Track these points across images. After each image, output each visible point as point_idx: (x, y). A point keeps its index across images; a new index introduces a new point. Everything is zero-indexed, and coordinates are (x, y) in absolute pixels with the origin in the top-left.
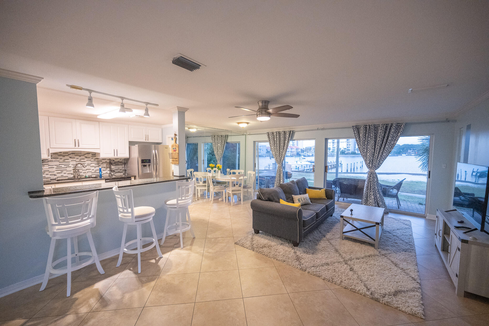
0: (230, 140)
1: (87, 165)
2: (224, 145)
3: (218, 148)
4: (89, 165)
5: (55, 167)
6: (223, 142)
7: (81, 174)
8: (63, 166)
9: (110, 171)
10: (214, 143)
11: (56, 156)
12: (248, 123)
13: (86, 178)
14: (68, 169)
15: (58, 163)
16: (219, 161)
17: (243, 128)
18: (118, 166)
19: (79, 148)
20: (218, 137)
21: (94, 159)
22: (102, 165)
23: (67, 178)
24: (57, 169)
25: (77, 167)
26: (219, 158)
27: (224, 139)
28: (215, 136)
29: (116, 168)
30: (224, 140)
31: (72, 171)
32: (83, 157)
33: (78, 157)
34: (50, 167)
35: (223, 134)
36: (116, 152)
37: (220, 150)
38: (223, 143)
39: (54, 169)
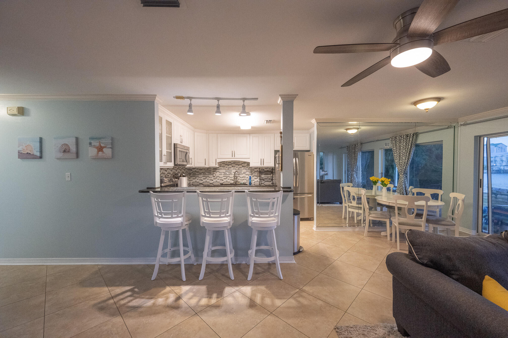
0: (422, 140)
1: (243, 173)
2: (410, 149)
3: (401, 154)
4: (244, 173)
5: (223, 173)
6: (410, 144)
7: (239, 181)
8: (227, 173)
9: (259, 179)
10: (395, 148)
11: (224, 165)
12: (439, 99)
13: (241, 184)
14: (230, 176)
15: (224, 171)
16: (403, 173)
17: (427, 111)
18: (267, 176)
19: (235, 158)
20: (401, 137)
21: (238, 168)
22: (255, 174)
23: (229, 183)
24: (224, 176)
25: (235, 174)
26: (401, 170)
27: (411, 139)
28: (396, 137)
29: (266, 177)
30: (410, 142)
31: (233, 178)
32: (241, 166)
33: (237, 166)
34: (220, 173)
35: (411, 131)
36: (262, 161)
37: (404, 158)
38: (409, 147)
39: (222, 176)
